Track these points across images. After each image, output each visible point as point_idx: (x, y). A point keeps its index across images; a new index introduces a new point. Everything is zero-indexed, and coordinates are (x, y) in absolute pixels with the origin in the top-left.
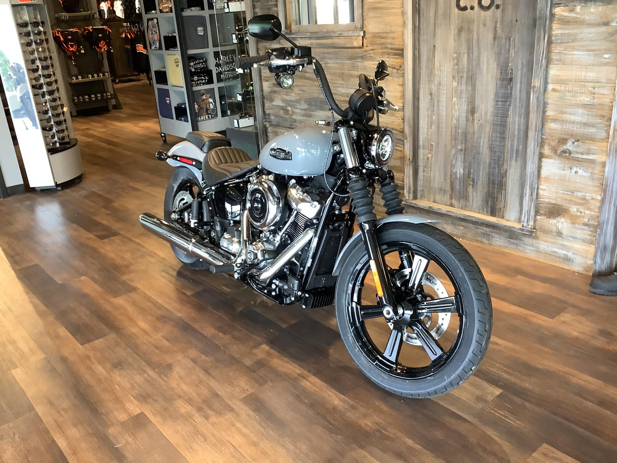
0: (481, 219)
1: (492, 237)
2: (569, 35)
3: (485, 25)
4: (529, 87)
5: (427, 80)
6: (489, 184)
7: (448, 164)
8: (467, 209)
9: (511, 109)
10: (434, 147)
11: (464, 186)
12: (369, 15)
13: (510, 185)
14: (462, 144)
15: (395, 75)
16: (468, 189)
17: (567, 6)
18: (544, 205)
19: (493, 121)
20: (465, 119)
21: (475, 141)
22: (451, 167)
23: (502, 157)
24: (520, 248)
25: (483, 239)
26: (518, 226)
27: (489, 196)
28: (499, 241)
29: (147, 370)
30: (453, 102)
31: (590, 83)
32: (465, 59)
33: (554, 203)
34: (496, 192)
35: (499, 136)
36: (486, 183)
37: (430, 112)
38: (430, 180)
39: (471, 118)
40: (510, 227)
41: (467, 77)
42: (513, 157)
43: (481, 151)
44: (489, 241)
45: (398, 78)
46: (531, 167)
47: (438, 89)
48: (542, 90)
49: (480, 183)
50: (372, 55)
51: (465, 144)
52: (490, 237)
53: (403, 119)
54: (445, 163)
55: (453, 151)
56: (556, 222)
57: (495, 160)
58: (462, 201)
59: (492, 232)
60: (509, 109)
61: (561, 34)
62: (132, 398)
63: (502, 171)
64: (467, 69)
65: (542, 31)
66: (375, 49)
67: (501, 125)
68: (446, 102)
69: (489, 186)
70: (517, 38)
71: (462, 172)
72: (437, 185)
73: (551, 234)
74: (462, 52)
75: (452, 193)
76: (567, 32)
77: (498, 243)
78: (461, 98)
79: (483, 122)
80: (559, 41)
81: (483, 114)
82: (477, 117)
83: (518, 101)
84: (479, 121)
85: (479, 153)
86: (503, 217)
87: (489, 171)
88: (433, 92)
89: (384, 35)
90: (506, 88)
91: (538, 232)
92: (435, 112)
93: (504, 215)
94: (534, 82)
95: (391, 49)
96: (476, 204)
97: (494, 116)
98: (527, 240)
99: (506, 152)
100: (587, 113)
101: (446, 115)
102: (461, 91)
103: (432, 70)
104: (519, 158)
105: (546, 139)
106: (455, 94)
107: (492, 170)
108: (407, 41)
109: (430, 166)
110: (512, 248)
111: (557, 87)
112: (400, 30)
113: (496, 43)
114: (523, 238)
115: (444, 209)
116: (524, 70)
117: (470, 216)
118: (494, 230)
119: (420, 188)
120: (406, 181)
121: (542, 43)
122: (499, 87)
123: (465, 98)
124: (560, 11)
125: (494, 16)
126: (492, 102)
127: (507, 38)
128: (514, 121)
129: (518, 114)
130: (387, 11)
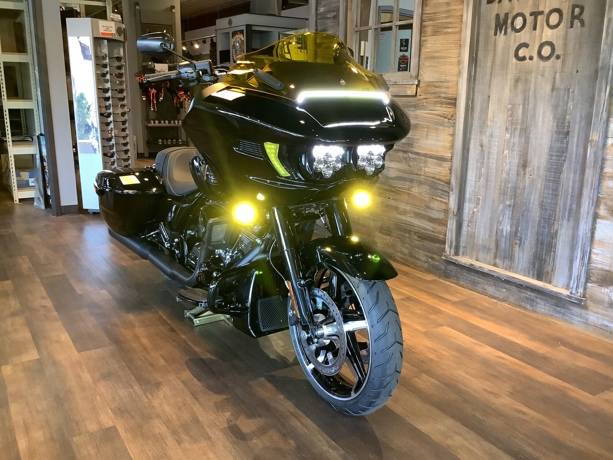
0: (526, 282)
1: (537, 303)
3: (543, 76)
4: (587, 140)
5: (479, 130)
6: (537, 244)
7: (495, 220)
8: (511, 270)
9: (566, 165)
10: (481, 201)
11: (510, 245)
12: (426, 63)
13: (560, 247)
14: (511, 199)
15: (446, 124)
16: (514, 249)
18: (597, 271)
19: (546, 176)
20: (516, 173)
21: (525, 196)
22: (497, 223)
23: (554, 216)
24: (566, 317)
25: (526, 305)
26: (566, 292)
27: (536, 257)
28: (544, 309)
29: (134, 386)
30: (504, 155)
32: (520, 111)
33: (607, 269)
34: (544, 254)
35: (551, 192)
36: (534, 243)
37: (479, 164)
38: (474, 236)
39: (523, 173)
40: (556, 293)
41: (521, 129)
42: (565, 217)
43: (531, 208)
44: (533, 307)
45: (448, 127)
46: (584, 227)
47: (490, 141)
48: (601, 144)
49: (527, 243)
50: (425, 104)
51: (515, 200)
52: (534, 303)
53: (450, 170)
54: (492, 219)
55: (501, 207)
56: (608, 291)
57: (545, 218)
58: (507, 262)
59: (537, 298)
60: (563, 164)
62: (110, 410)
63: (552, 231)
64: (522, 120)
65: (604, 82)
66: (428, 98)
67: (554, 181)
68: (498, 153)
69: (537, 247)
70: (576, 89)
71: (509, 230)
72: (481, 242)
73: (602, 305)
74: (517, 103)
75: (497, 253)
77: (543, 310)
78: (512, 151)
79: (535, 177)
81: (536, 169)
82: (529, 171)
83: (574, 156)
84: (530, 175)
85: (528, 210)
86: (550, 282)
87: (538, 230)
88: (484, 144)
89: (439, 84)
90: (562, 142)
91: (588, 301)
92: (485, 165)
93: (552, 280)
94: (592, 136)
95: (444, 98)
96: (522, 265)
97: (547, 171)
98: (575, 310)
99: (558, 210)
101: (497, 168)
102: (513, 143)
103: (484, 121)
104: (572, 218)
105: (603, 198)
106: (507, 146)
107: (542, 229)
108: (461, 90)
109: (475, 221)
110: (557, 317)
112: (455, 79)
113: (554, 95)
114: (571, 307)
115: (487, 267)
116: (583, 123)
117: (513, 278)
118: (539, 296)
119: (462, 244)
120: (449, 235)
121: (603, 94)
122: (555, 141)
123: (517, 151)
125: (553, 67)
126: (546, 156)
127: (566, 89)
128: (569, 178)
129: (573, 170)
130: (444, 60)
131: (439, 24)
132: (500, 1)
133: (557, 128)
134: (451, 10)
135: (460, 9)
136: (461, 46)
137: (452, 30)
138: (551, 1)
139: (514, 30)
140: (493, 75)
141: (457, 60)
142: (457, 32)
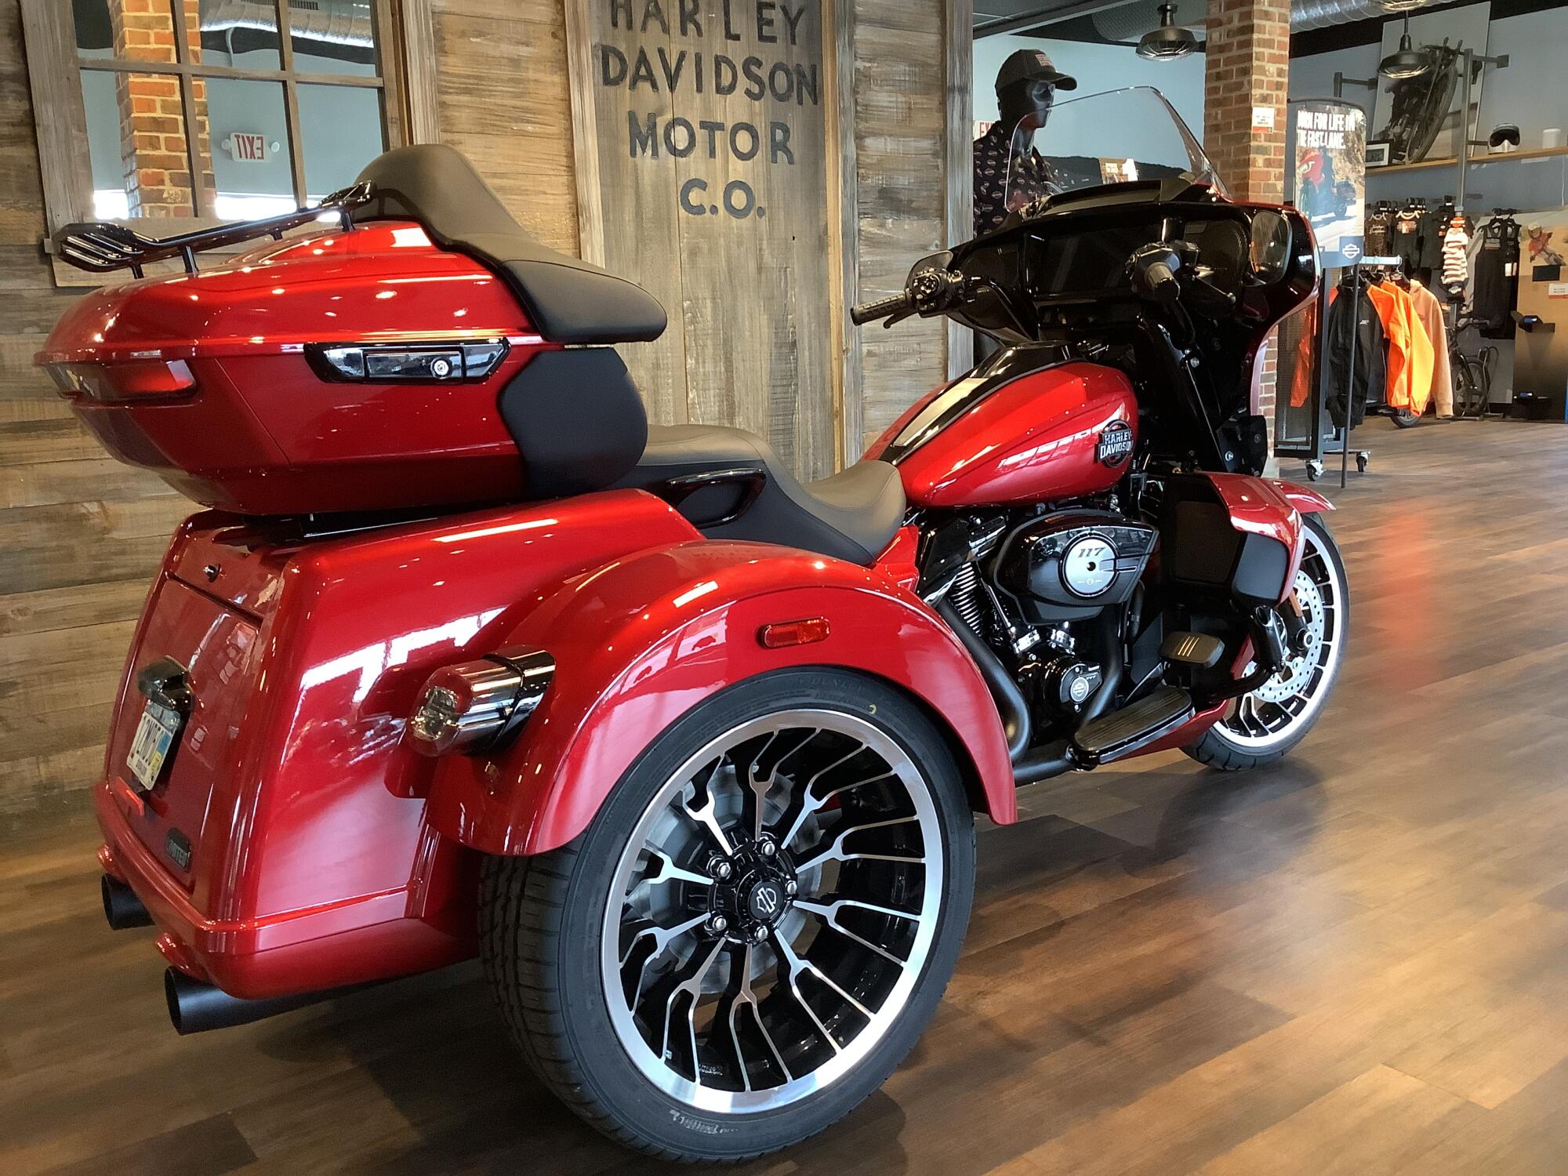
2: (882, 263)
3: (739, 243)
9: (800, 398)
17: (876, 218)
19: (771, 426)
31: (914, 338)
32: (708, 311)
35: (782, 451)
41: (714, 349)
47: (654, 377)
60: (795, 397)
61: (871, 261)
64: (714, 329)
65: (850, 257)
67: (784, 430)
68: (674, 403)
70: (796, 268)
74: (700, 296)
76: (878, 258)
78: (704, 390)
80: (869, 274)
81: (751, 416)
82: (740, 423)
83: (809, 381)
88: (644, 385)
90: (788, 360)
94: (847, 342)
97: (771, 416)
100: (915, 383)
102: (704, 372)
106: (692, 383)
111: (874, 348)
113: (764, 277)
121: (851, 275)
122: (776, 360)
123: (714, 388)
124: (866, 225)
125: (755, 229)
126: (765, 389)
127: (780, 268)
128: (806, 418)
129: (810, 406)
130: (524, 198)
131: (496, 108)
132: (633, 85)
133: (776, 337)
134: (528, 81)
135: (554, 84)
136: (571, 169)
137: (537, 129)
138: (734, 108)
139: (674, 151)
140: (641, 240)
141: (563, 200)
142: (553, 135)
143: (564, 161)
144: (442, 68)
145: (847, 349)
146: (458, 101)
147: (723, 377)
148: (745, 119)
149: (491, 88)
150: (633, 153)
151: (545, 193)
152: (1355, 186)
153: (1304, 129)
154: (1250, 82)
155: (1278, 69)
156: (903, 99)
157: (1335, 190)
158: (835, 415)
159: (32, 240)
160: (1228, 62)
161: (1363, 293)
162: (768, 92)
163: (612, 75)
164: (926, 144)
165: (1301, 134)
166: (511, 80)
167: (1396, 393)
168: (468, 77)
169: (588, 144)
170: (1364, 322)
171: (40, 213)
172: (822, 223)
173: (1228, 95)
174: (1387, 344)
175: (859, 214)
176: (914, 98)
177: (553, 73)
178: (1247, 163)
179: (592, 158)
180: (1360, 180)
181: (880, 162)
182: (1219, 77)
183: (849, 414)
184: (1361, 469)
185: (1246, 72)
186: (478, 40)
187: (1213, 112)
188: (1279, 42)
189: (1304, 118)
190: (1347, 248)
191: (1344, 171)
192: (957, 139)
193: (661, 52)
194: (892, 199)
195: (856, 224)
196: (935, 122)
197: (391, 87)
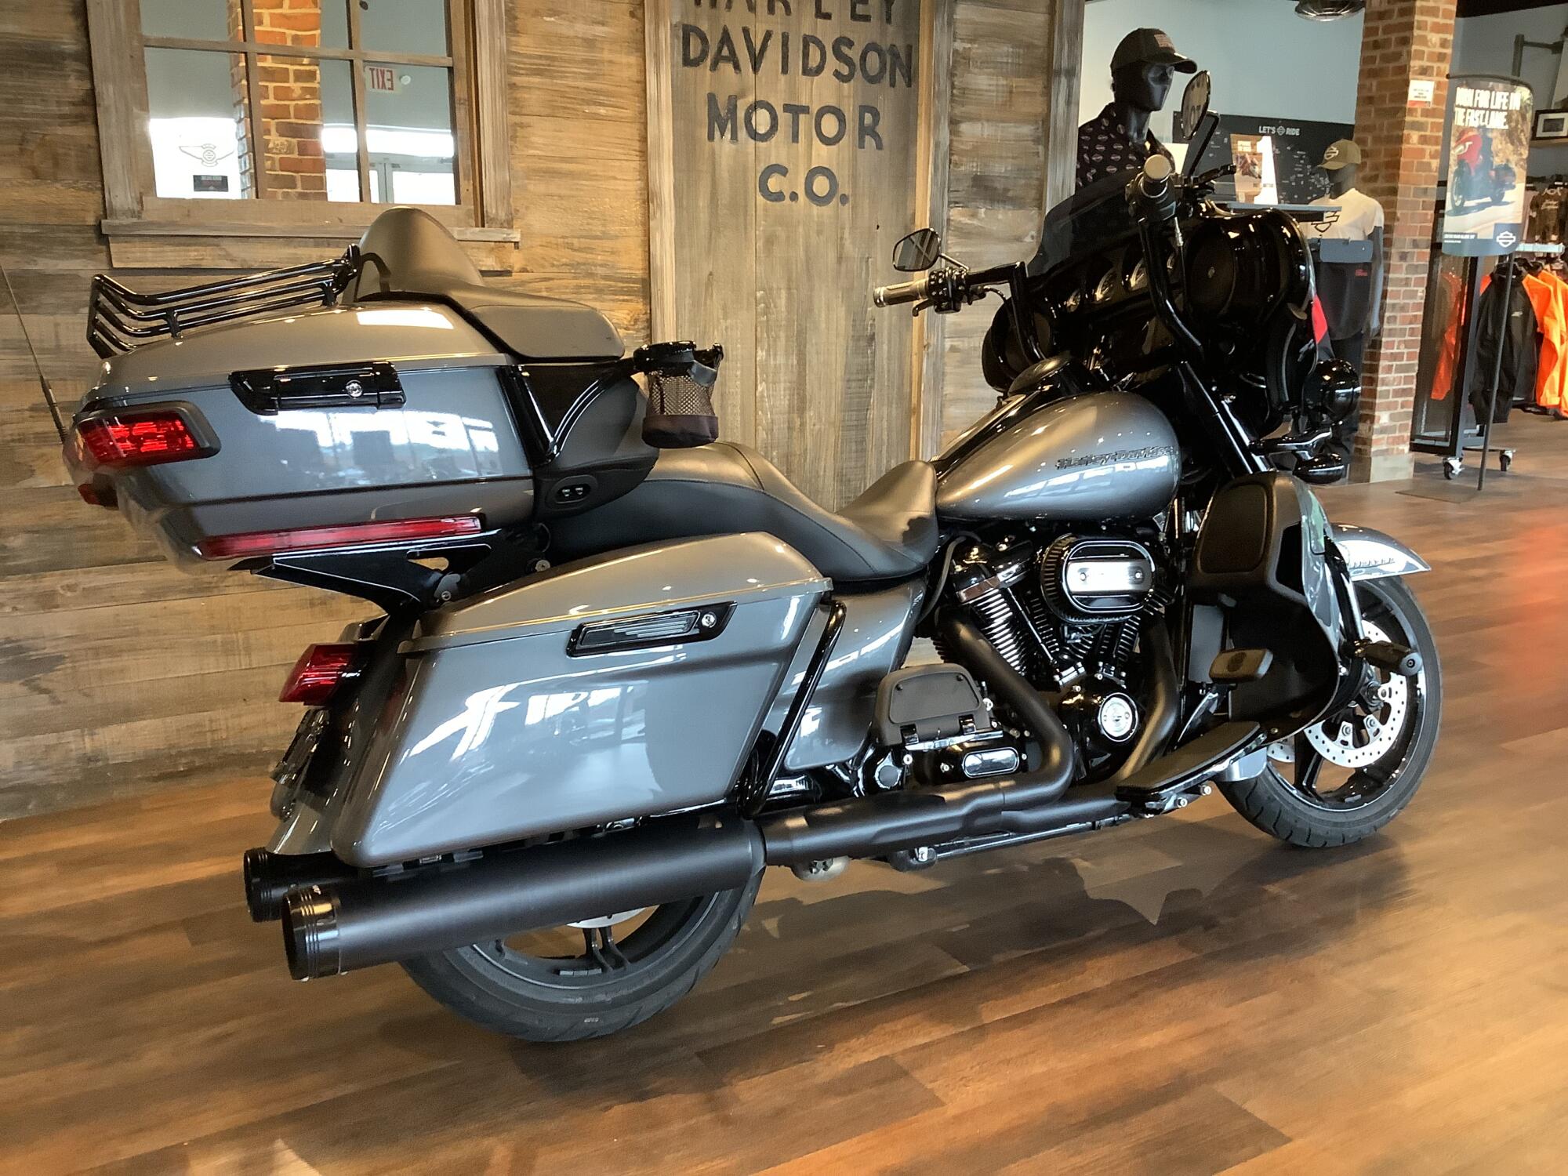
2: (971, 255)
3: (820, 233)
9: (874, 393)
17: (968, 207)
19: (844, 421)
20: (786, 425)
30: (759, 394)
32: (782, 302)
35: (854, 448)
39: (798, 422)
41: (786, 341)
60: (870, 392)
61: (960, 252)
64: (787, 321)
67: (857, 426)
68: (742, 396)
70: (880, 258)
74: (775, 286)
76: (969, 249)
78: (775, 383)
79: (821, 427)
81: (823, 411)
82: (810, 418)
83: (887, 376)
84: (815, 425)
89: (584, 242)
90: (864, 355)
95: (606, 278)
97: (844, 411)
101: (744, 424)
102: (775, 365)
106: (761, 376)
108: (661, 258)
113: (844, 268)
116: (894, 318)
122: (852, 354)
123: (785, 382)
124: (957, 214)
125: (837, 217)
126: (839, 383)
127: (862, 258)
128: (881, 415)
129: (886, 401)
130: (594, 183)
131: (567, 90)
132: (714, 66)
133: (854, 330)
134: (602, 62)
135: (629, 65)
136: (644, 154)
137: (610, 111)
138: (821, 90)
139: (754, 135)
140: (714, 228)
141: (633, 186)
142: (626, 118)
143: (637, 145)
144: (513, 49)
145: (928, 345)
146: (529, 82)
147: (795, 370)
148: (832, 102)
149: (563, 69)
150: (711, 137)
151: (615, 178)
152: (1516, 169)
153: (1462, 107)
154: (1409, 53)
155: (1441, 39)
156: (1005, 82)
157: (1493, 173)
158: (911, 412)
159: (91, 220)
160: (1388, 30)
161: (1517, 283)
162: (858, 73)
163: (693, 54)
164: (1026, 130)
165: (1459, 114)
166: (585, 61)
167: (1546, 391)
168: (540, 57)
169: (663, 129)
170: (1517, 314)
171: (99, 193)
172: (909, 212)
173: (1384, 65)
174: (1539, 338)
175: (949, 203)
176: (1017, 82)
177: (628, 54)
178: (1400, 140)
179: (666, 141)
180: (1522, 163)
181: (975, 148)
182: (1376, 45)
183: (926, 411)
184: (1504, 468)
185: (1406, 41)
186: (552, 19)
187: (1367, 82)
188: (1444, 10)
189: (1464, 95)
190: (1501, 235)
191: (1505, 153)
192: (1060, 124)
193: (746, 31)
194: (986, 188)
195: (945, 213)
196: (1037, 106)
197: (461, 67)
